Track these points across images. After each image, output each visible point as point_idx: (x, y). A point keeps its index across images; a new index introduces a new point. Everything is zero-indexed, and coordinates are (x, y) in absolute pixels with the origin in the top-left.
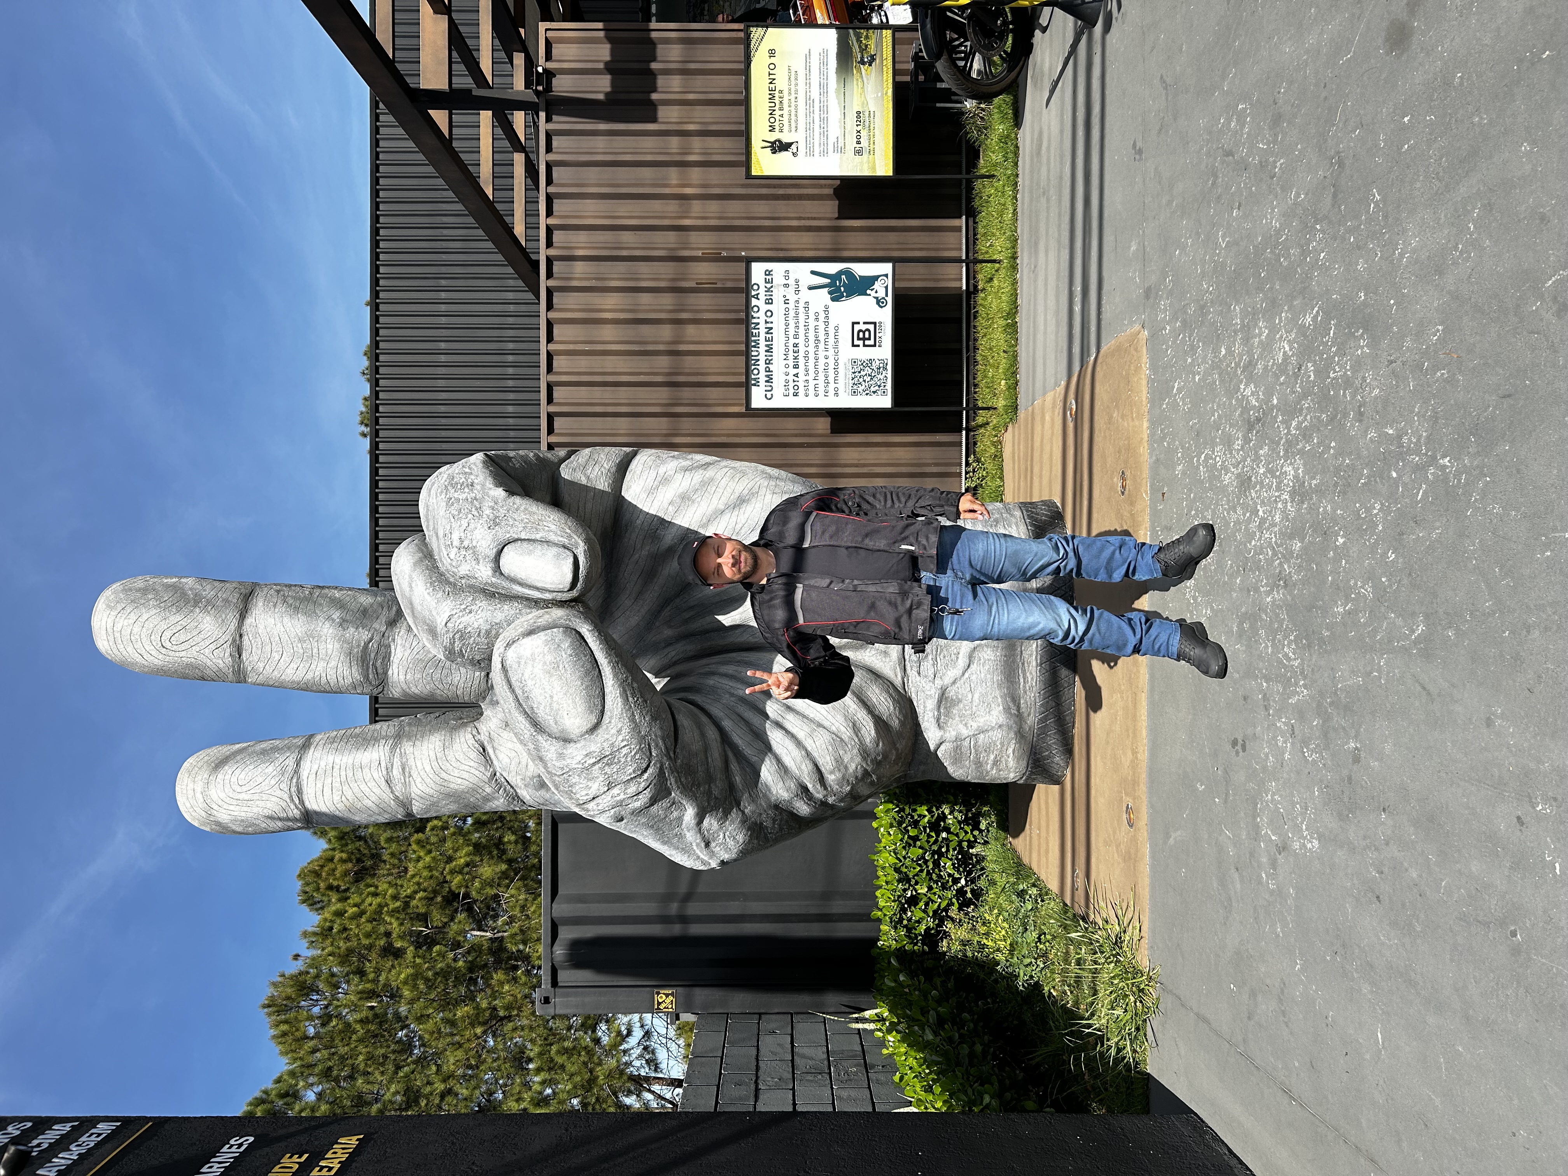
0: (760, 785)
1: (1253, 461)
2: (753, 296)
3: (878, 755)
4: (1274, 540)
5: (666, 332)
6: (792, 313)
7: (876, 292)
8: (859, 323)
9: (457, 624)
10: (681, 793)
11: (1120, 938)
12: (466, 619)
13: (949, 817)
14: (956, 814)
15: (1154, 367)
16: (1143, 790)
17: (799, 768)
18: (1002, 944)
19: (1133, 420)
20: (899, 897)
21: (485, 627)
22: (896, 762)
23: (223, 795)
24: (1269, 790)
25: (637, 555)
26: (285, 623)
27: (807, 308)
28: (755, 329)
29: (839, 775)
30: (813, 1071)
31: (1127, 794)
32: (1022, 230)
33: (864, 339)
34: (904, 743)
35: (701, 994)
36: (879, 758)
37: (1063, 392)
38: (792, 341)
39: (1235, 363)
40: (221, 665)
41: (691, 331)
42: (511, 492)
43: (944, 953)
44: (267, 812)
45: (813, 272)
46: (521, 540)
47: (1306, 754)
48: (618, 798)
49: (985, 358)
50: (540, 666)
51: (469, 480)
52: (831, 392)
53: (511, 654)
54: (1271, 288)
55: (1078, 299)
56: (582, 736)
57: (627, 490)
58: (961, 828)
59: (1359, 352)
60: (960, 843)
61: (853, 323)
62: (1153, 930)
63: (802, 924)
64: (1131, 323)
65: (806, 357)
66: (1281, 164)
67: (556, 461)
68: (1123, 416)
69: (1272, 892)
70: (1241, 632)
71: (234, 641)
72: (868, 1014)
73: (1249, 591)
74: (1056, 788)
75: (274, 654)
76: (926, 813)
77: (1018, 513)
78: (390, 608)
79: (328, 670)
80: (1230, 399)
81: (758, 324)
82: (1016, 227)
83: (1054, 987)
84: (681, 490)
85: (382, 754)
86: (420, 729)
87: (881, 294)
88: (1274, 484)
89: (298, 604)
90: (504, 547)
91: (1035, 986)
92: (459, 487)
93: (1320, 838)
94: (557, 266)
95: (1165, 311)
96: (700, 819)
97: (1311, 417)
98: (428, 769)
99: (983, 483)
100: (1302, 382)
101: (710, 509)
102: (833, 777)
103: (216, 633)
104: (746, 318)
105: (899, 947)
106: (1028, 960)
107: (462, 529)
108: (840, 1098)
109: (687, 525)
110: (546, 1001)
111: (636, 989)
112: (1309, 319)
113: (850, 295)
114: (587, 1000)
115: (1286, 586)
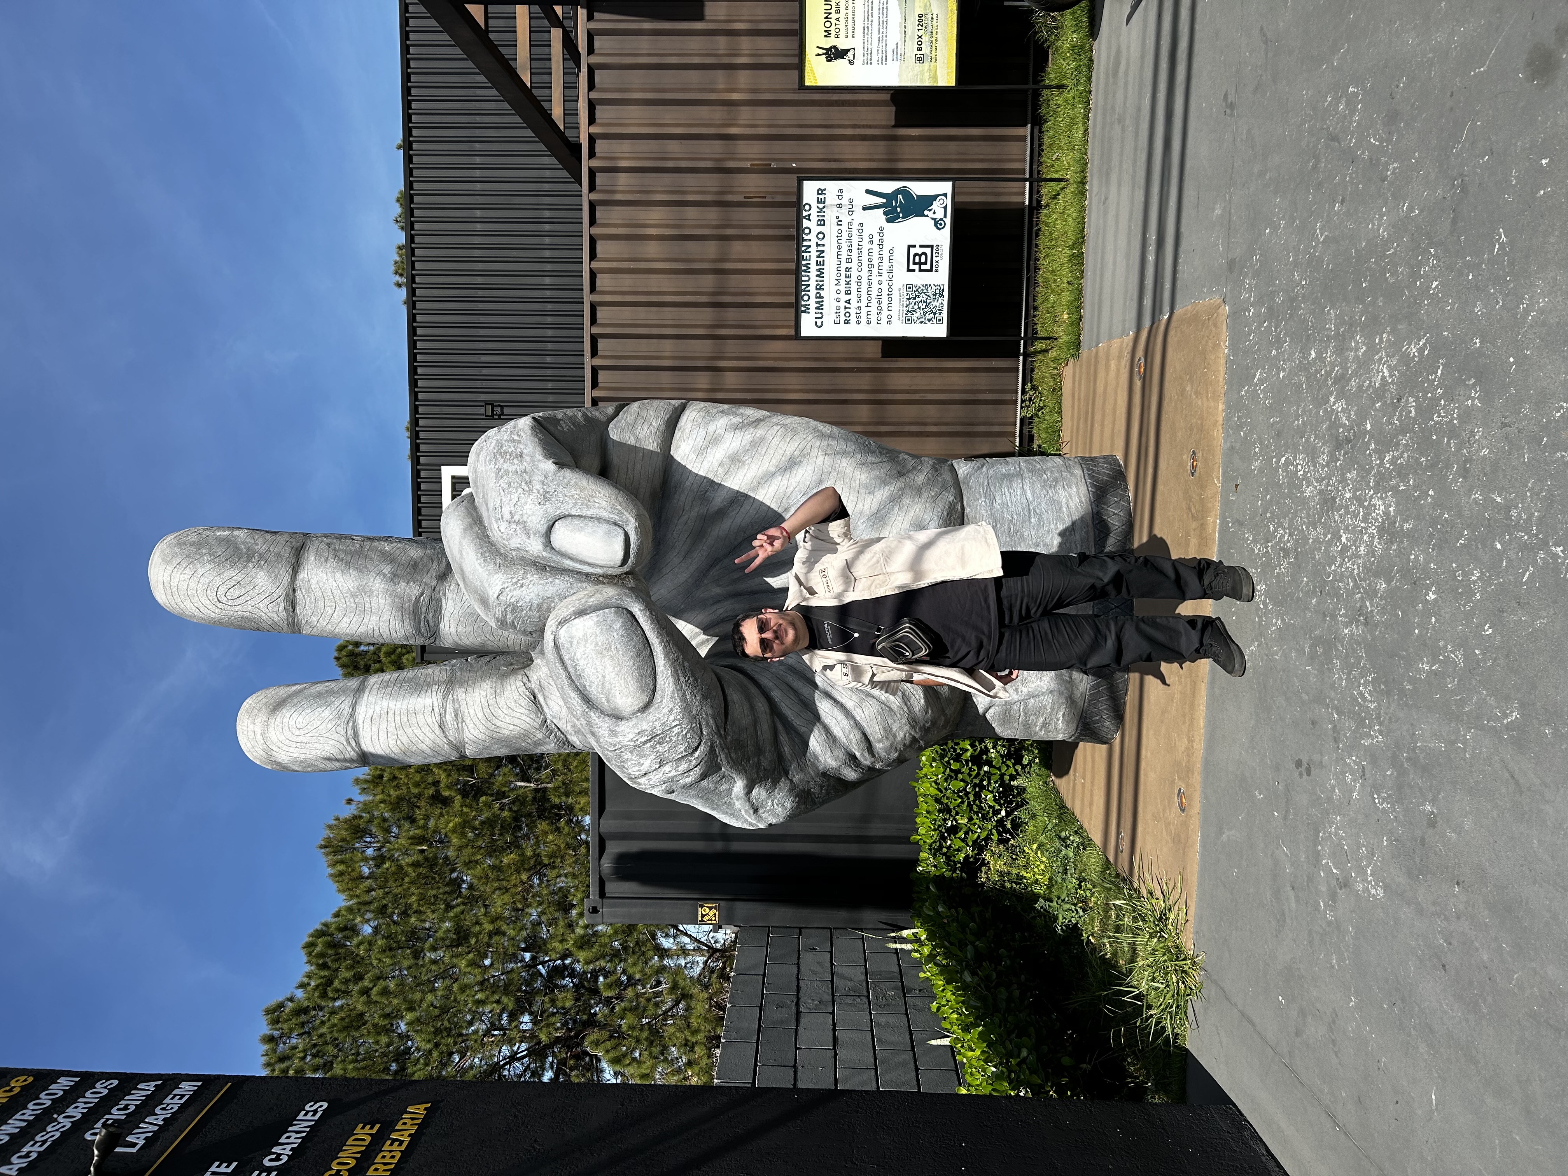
0: (808, 754)
1: (1340, 482)
2: (805, 217)
3: (927, 722)
4: (1356, 572)
5: (711, 249)
6: (845, 235)
7: (934, 213)
8: (914, 246)
9: (509, 598)
10: (731, 768)
11: (1165, 915)
12: (517, 593)
13: (992, 750)
14: (999, 748)
15: (1233, 346)
16: (1197, 778)
17: (847, 738)
18: (1040, 878)
19: (1208, 400)
20: (939, 826)
21: (536, 602)
22: (944, 727)
23: (282, 738)
24: (1333, 823)
25: (686, 516)
26: (337, 578)
27: (860, 230)
28: (806, 252)
29: (887, 743)
30: (852, 993)
31: (1180, 779)
32: (1093, 154)
33: (920, 263)
34: (953, 708)
35: (742, 908)
36: (927, 725)
37: (1131, 344)
38: (844, 265)
39: (1326, 371)
40: (276, 618)
41: (738, 248)
42: (561, 464)
43: (983, 884)
44: (325, 754)
45: (868, 192)
46: (572, 516)
47: (1377, 801)
48: (670, 775)
49: (1047, 280)
50: (592, 647)
51: (518, 450)
52: (885, 319)
53: (563, 633)
54: (1373, 303)
55: (1152, 248)
56: (634, 714)
57: (676, 450)
58: (1004, 763)
59: (1469, 403)
60: (1002, 776)
61: (909, 247)
62: (1200, 918)
63: (842, 845)
64: (1210, 292)
65: (859, 282)
66: (1395, 169)
67: (605, 420)
68: (1197, 393)
69: (1329, 923)
70: (1313, 657)
71: (287, 595)
72: (905, 933)
73: (1325, 616)
74: (1105, 746)
75: (327, 608)
76: (969, 747)
77: (1078, 472)
78: (439, 562)
79: (381, 624)
80: (1318, 406)
81: (810, 247)
82: (1086, 149)
83: (1092, 935)
84: (731, 451)
85: (435, 700)
86: (471, 674)
87: (940, 214)
88: (1361, 514)
89: (349, 559)
90: (554, 523)
91: (1074, 930)
92: (508, 457)
93: (1386, 888)
94: (600, 179)
95: (1250, 291)
96: (749, 790)
97: (1408, 456)
98: (480, 715)
99: (1040, 413)
100: (1401, 415)
101: (760, 472)
102: (881, 745)
103: (270, 588)
104: (796, 236)
105: (938, 874)
106: (1067, 906)
107: (513, 503)
108: (878, 1025)
109: (737, 488)
110: (595, 910)
111: (680, 902)
112: (1414, 350)
113: (906, 216)
114: (634, 910)
115: (1366, 623)
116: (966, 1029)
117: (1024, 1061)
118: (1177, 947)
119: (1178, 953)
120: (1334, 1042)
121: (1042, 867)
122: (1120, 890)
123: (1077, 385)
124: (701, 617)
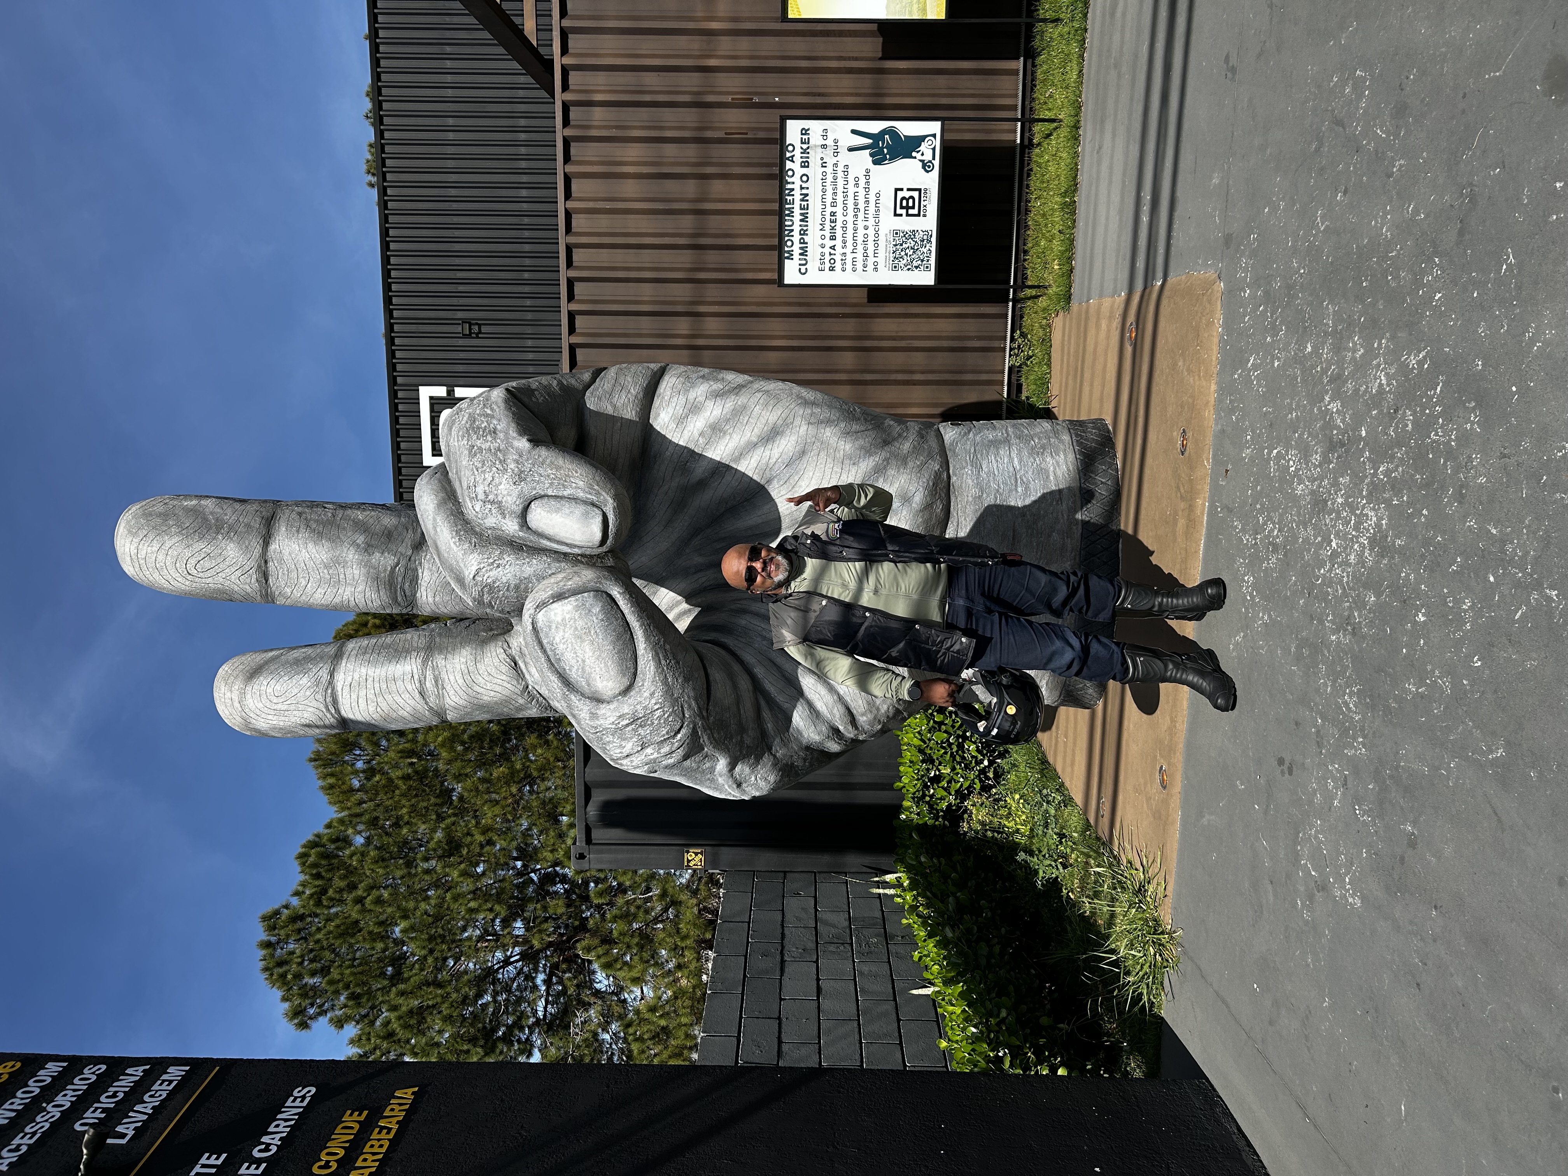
0: (791, 729)
1: (1332, 486)
2: (788, 159)
4: (1345, 579)
5: (690, 188)
6: (830, 178)
7: (923, 154)
8: (902, 190)
9: (485, 578)
10: (714, 747)
11: (1144, 886)
12: (493, 573)
15: (1228, 326)
16: (1179, 758)
17: (831, 713)
18: (1022, 829)
19: (1200, 379)
20: (923, 776)
21: (513, 583)
23: (260, 705)
24: (1313, 826)
25: (667, 487)
26: (309, 549)
27: (846, 172)
28: (789, 195)
30: (836, 941)
31: (1161, 756)
32: (1087, 98)
33: (907, 208)
35: (728, 854)
37: (1122, 306)
38: (829, 209)
39: (1322, 368)
40: (249, 590)
41: (718, 187)
42: (535, 442)
43: (965, 833)
45: (854, 132)
46: (548, 496)
47: (1358, 812)
48: (652, 757)
49: (1038, 224)
50: (571, 631)
52: (870, 267)
53: (540, 616)
54: (1373, 305)
55: (1146, 208)
56: (614, 697)
57: (655, 419)
59: (1468, 426)
61: (897, 190)
62: (1178, 895)
63: (826, 791)
64: (1205, 264)
65: (844, 227)
66: (1401, 166)
68: (1189, 371)
69: (1307, 922)
70: (1299, 658)
71: (259, 567)
72: (889, 878)
73: (1312, 619)
74: (1087, 711)
77: (1066, 438)
80: (1312, 404)
81: (793, 190)
82: (1081, 92)
83: (1072, 892)
85: (414, 667)
87: (928, 156)
88: (1353, 522)
89: (321, 529)
90: (530, 503)
91: (1054, 884)
92: (481, 433)
93: (1363, 898)
94: (574, 113)
95: (1246, 270)
96: (732, 767)
97: (1403, 470)
98: (461, 681)
99: (1029, 363)
100: (1397, 427)
101: (742, 442)
102: (865, 718)
103: (241, 559)
104: (780, 176)
105: (921, 822)
106: (1048, 862)
107: (487, 483)
108: (861, 974)
109: (718, 459)
110: (582, 856)
111: (666, 848)
112: (1414, 362)
113: (893, 158)
114: (620, 856)
115: (1354, 634)
116: (947, 982)
117: (1003, 1021)
118: (1156, 920)
119: (1156, 927)
120: (1307, 1037)
121: (1024, 817)
122: (1099, 854)
123: (1066, 338)
124: (683, 585)
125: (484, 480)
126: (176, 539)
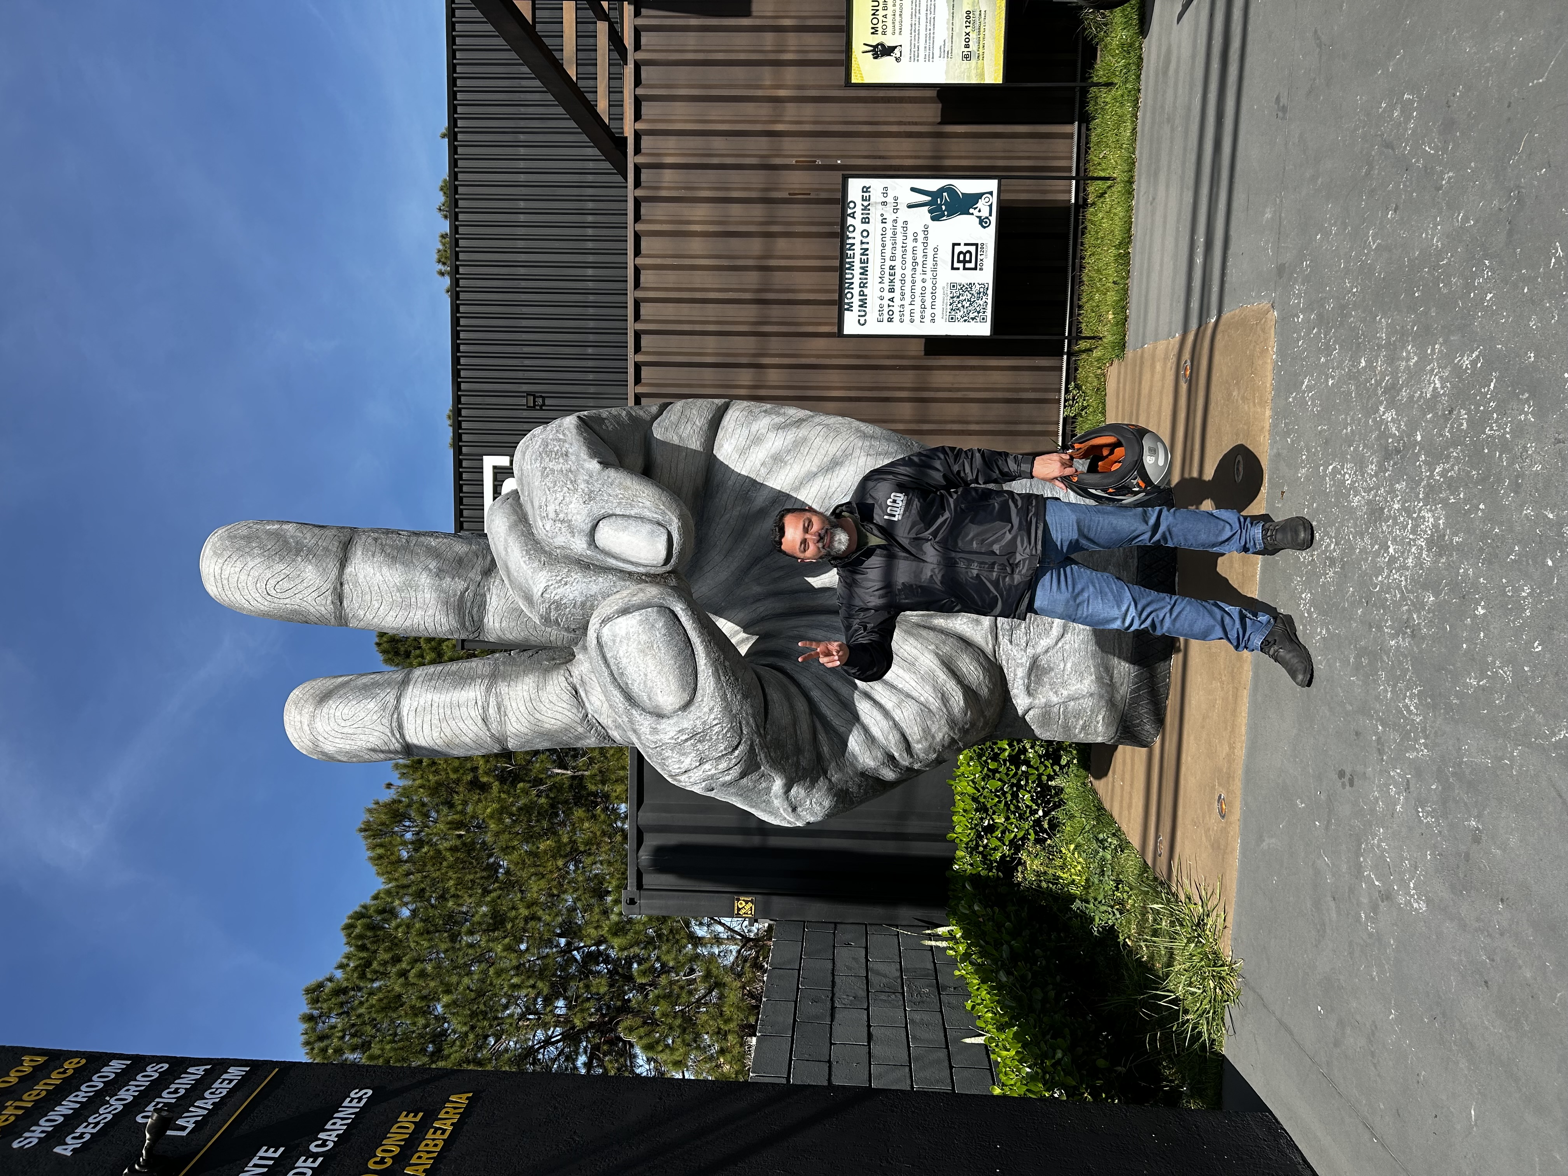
0: (847, 754)
1: (1388, 493)
2: (849, 215)
3: (966, 723)
4: (1403, 583)
5: (756, 246)
6: (889, 233)
7: (980, 211)
8: (959, 244)
9: (552, 595)
10: (770, 766)
11: (1203, 920)
12: (561, 591)
13: (1030, 750)
14: (1037, 748)
15: (1282, 352)
16: (1238, 785)
17: (887, 739)
18: (1077, 878)
19: (1255, 406)
20: (976, 825)
21: (579, 600)
22: (983, 728)
23: (328, 729)
24: (1376, 835)
25: (728, 515)
26: (383, 573)
27: (905, 228)
28: (850, 250)
29: (925, 744)
30: (887, 990)
31: (1220, 784)
32: (1141, 153)
33: (964, 262)
34: (992, 711)
35: (779, 903)
36: (967, 727)
37: (1177, 346)
38: (888, 263)
39: (1376, 380)
40: (324, 612)
41: (782, 245)
42: (605, 464)
43: (1019, 884)
44: (369, 745)
45: (913, 190)
46: (616, 515)
47: (1421, 814)
48: (709, 773)
49: (1091, 279)
50: (635, 645)
51: (564, 449)
52: (928, 318)
53: (606, 631)
54: (1426, 313)
55: (1200, 251)
56: (674, 712)
57: (719, 449)
58: (1041, 763)
59: (1523, 417)
60: (1040, 775)
61: (954, 245)
62: (1238, 924)
63: (878, 841)
64: (1259, 297)
65: (903, 280)
66: (1450, 178)
67: (649, 418)
68: (1244, 399)
69: (1371, 935)
70: (1358, 667)
71: (335, 589)
72: (941, 930)
73: (1371, 627)
74: (1144, 750)
75: (374, 602)
76: (1007, 747)
78: (484, 558)
79: (426, 618)
80: (1367, 415)
81: (854, 244)
82: (1134, 148)
83: (1129, 938)
84: (773, 451)
85: (478, 693)
86: (514, 668)
87: (985, 213)
88: (1410, 525)
89: (395, 554)
90: (598, 522)
91: (1110, 932)
92: (553, 456)
93: (1428, 902)
94: (645, 175)
95: (1299, 296)
96: (788, 788)
97: (1459, 469)
98: (523, 709)
99: (1083, 413)
100: (1452, 427)
101: (802, 472)
102: (920, 746)
103: (318, 581)
104: (841, 234)
105: (974, 872)
106: (1105, 908)
107: (557, 502)
108: (912, 1021)
109: (779, 488)
110: (632, 902)
111: (717, 895)
112: (1467, 362)
113: (951, 214)
114: (671, 902)
115: (1413, 636)
116: (1001, 1028)
117: (1059, 1062)
118: (1215, 953)
119: (1215, 959)
120: (1373, 1054)
121: (1079, 868)
122: (1158, 894)
123: (1121, 385)
124: (741, 615)
125: (555, 499)
126: (259, 560)
